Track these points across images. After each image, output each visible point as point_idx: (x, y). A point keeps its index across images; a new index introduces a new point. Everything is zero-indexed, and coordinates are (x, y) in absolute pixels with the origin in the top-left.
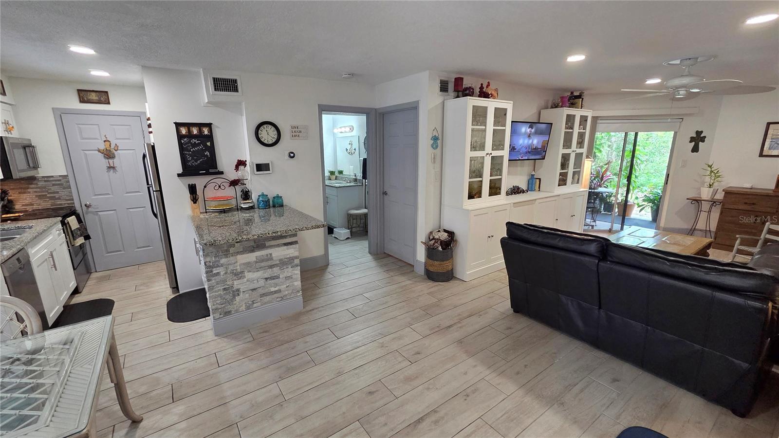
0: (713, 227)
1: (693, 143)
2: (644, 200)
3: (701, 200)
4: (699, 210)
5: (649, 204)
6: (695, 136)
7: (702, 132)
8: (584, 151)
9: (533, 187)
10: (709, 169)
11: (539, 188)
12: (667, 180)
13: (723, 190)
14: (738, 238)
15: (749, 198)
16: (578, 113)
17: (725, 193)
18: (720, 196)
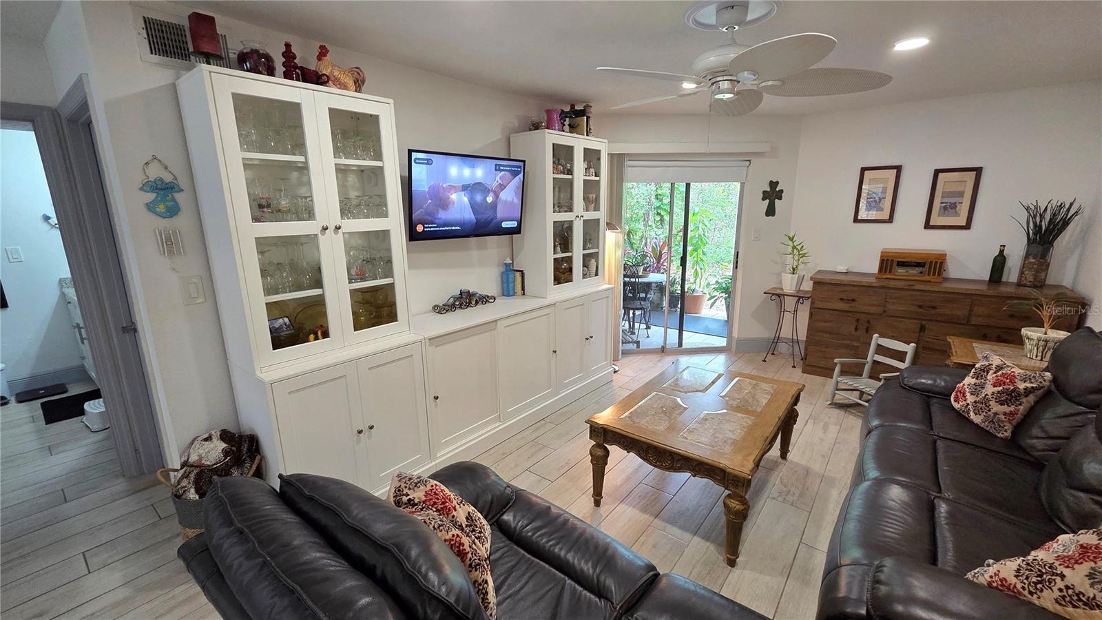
0: (802, 335)
1: (768, 201)
2: (715, 289)
3: (784, 295)
4: (782, 310)
5: (722, 294)
6: (768, 189)
7: (777, 183)
8: (602, 215)
9: (511, 289)
10: (790, 243)
11: (523, 289)
12: (737, 262)
13: (811, 279)
14: (836, 364)
15: (845, 291)
16: (579, 143)
17: (814, 283)
18: (808, 286)
